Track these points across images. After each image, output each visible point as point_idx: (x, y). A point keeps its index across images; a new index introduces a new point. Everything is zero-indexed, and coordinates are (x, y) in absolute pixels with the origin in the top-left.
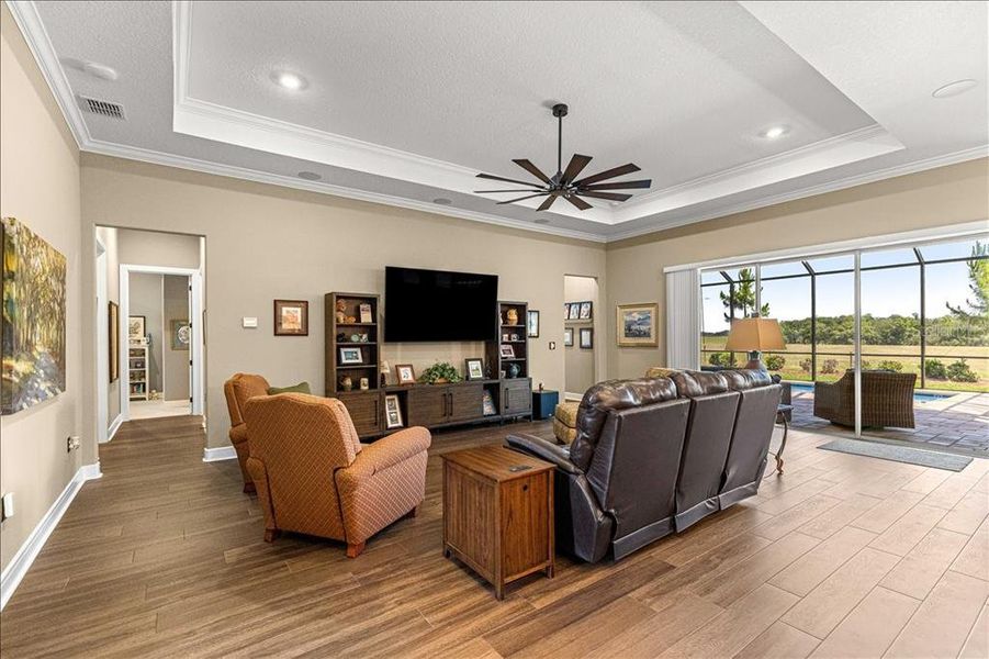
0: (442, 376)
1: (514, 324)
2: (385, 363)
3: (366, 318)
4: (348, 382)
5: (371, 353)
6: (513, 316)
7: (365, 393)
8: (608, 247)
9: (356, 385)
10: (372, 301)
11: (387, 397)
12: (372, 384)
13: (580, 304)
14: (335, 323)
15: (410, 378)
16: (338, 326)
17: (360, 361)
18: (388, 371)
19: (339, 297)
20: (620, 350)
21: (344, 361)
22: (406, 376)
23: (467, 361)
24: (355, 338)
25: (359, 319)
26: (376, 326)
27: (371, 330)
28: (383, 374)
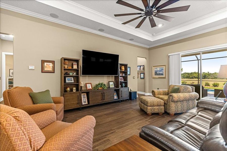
0: (101, 87)
1: (124, 71)
2: (82, 83)
3: (75, 67)
4: (68, 89)
5: (77, 79)
6: (123, 68)
7: (74, 93)
8: (149, 49)
9: (71, 90)
10: (77, 61)
11: (82, 94)
12: (77, 90)
13: (140, 66)
14: (63, 68)
15: (91, 88)
16: (64, 69)
17: (73, 82)
18: (83, 85)
19: (65, 59)
20: (153, 79)
21: (67, 82)
22: (89, 87)
23: (109, 82)
24: (71, 74)
25: (73, 67)
26: (78, 70)
27: (77, 71)
28: (81, 87)
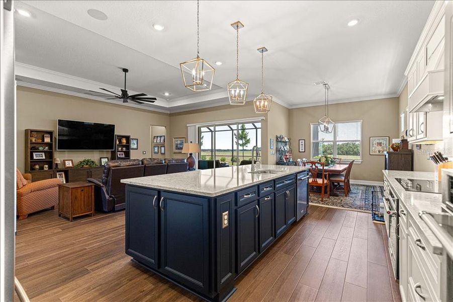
0: (87, 164)
1: (124, 144)
2: (58, 159)
3: (47, 140)
4: (37, 167)
5: (50, 155)
6: (124, 141)
7: (46, 171)
8: (171, 115)
9: (42, 168)
10: (50, 133)
11: (58, 174)
12: (50, 167)
13: (161, 137)
14: (29, 142)
15: (71, 165)
16: (31, 143)
17: (44, 158)
18: (59, 162)
19: (32, 131)
20: (174, 155)
21: (35, 158)
22: (69, 164)
23: (101, 158)
24: (41, 148)
25: (43, 140)
26: (52, 144)
27: (50, 145)
28: (57, 164)
